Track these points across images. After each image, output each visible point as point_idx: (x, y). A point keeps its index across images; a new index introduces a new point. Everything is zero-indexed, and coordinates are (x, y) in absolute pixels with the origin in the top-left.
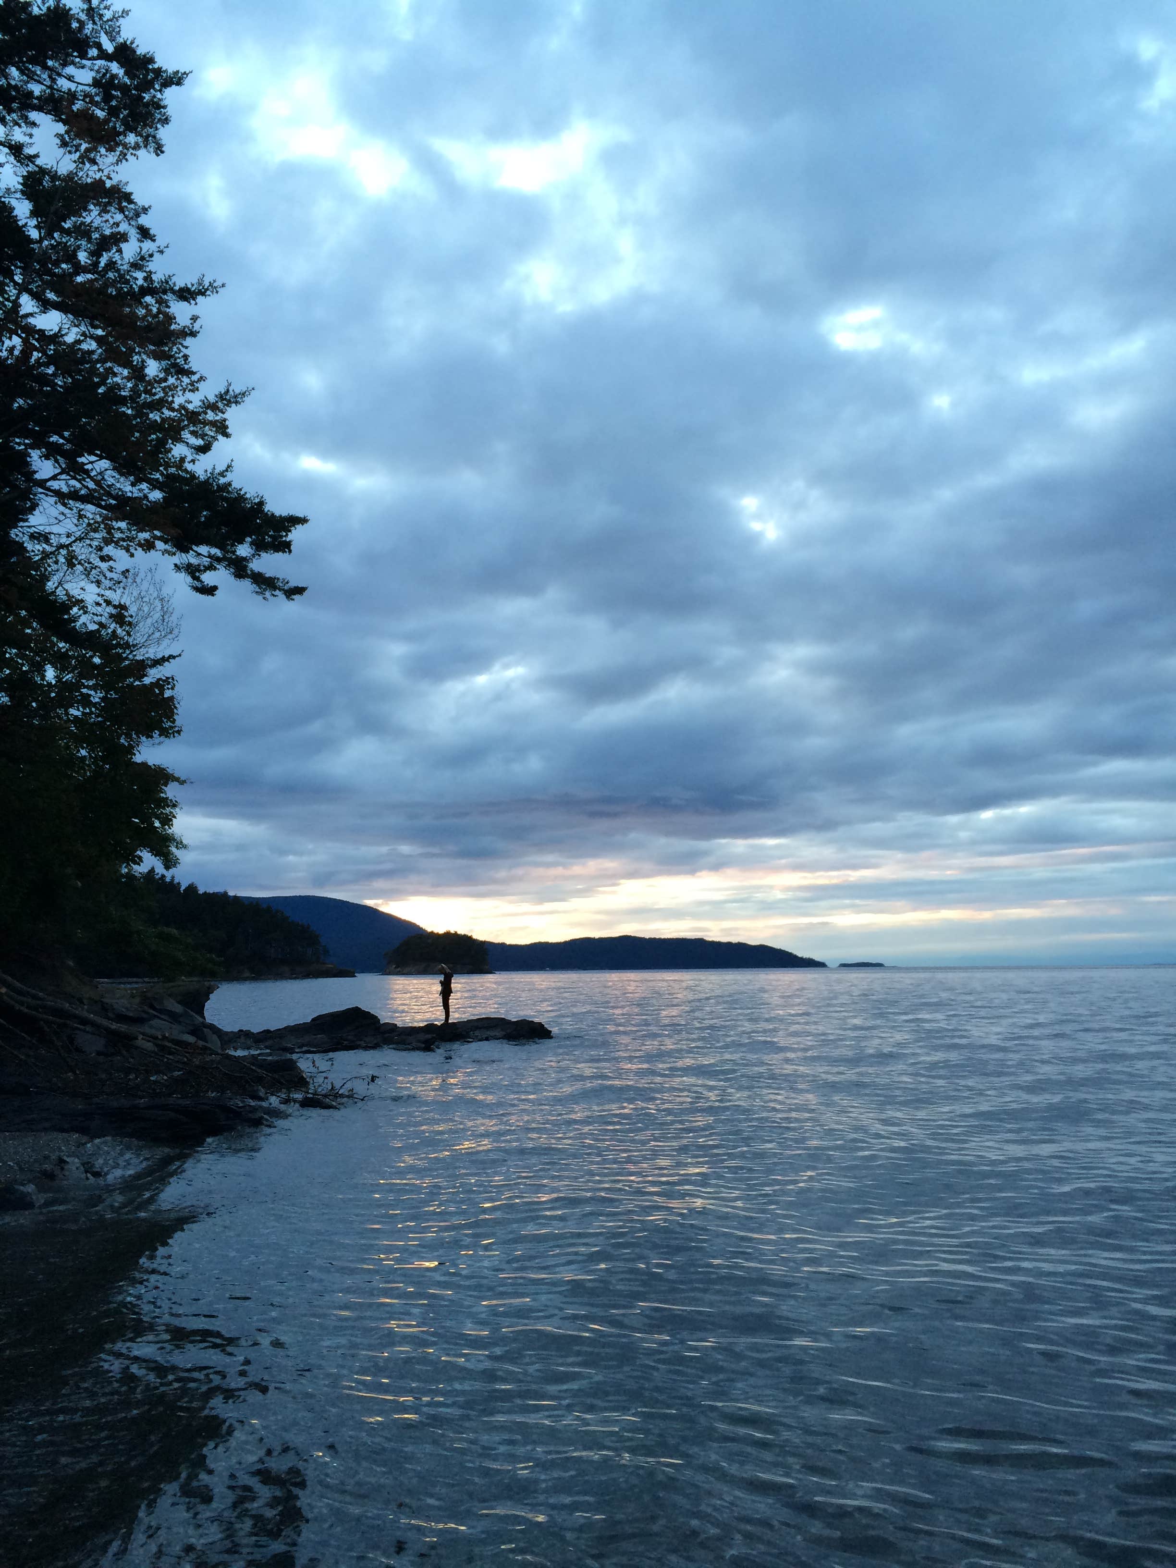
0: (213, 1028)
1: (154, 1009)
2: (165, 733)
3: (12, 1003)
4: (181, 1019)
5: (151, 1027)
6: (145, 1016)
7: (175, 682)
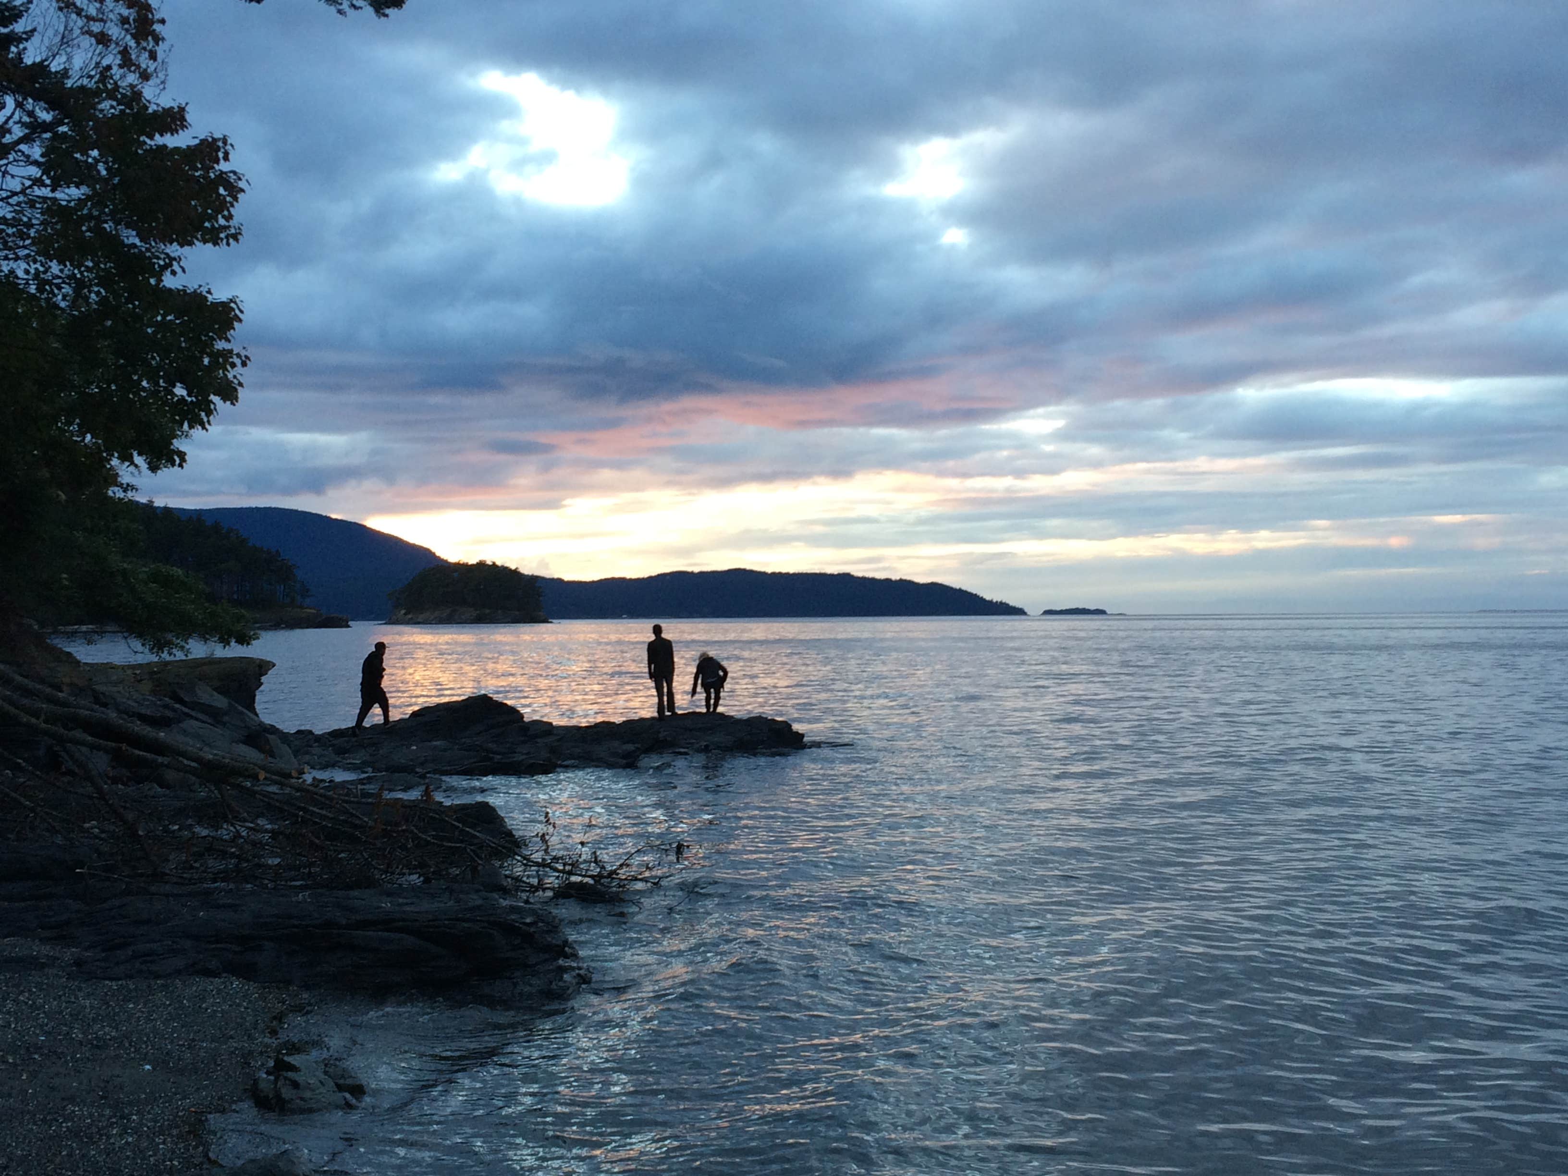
0: (273, 730)
1: (181, 701)
2: (213, 237)
3: (12, 710)
4: (226, 719)
5: (185, 732)
6: (169, 713)
7: (228, 147)
